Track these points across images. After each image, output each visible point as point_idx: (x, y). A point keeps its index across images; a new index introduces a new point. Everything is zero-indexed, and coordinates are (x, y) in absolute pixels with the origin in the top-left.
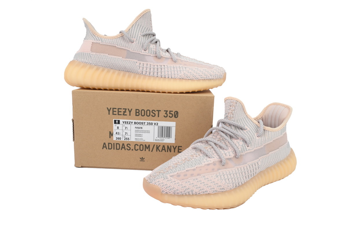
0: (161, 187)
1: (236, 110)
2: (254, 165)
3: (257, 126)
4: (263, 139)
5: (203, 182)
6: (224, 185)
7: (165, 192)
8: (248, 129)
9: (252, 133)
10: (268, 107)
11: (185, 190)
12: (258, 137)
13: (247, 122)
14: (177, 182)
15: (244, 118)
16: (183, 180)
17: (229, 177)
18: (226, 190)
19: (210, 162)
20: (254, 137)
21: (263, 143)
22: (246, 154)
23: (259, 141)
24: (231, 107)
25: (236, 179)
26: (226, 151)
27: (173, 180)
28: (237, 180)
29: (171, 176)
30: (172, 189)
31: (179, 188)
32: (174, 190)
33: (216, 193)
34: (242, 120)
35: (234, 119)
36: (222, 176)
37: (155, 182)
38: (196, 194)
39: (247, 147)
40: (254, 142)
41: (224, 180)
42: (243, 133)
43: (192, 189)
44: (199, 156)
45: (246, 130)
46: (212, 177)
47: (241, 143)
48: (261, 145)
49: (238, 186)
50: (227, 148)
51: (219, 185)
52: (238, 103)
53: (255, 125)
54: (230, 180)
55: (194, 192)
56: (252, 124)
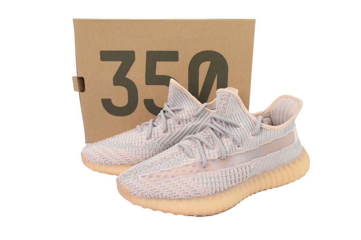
0: (129, 187)
1: (229, 104)
2: (244, 169)
3: (255, 123)
4: (259, 139)
5: (176, 184)
6: (200, 190)
7: (133, 194)
8: (242, 126)
9: (246, 131)
10: (278, 99)
11: (154, 193)
12: (253, 136)
13: (243, 118)
14: (147, 183)
15: (239, 113)
16: (154, 182)
17: (209, 180)
18: (202, 195)
19: (189, 163)
20: (248, 136)
21: (258, 144)
22: (235, 155)
23: (254, 141)
24: (223, 101)
25: (217, 184)
26: (211, 151)
27: (143, 181)
28: (219, 185)
29: (142, 177)
30: (140, 191)
31: (148, 190)
32: (142, 192)
33: (189, 198)
34: (237, 116)
35: (226, 114)
36: (201, 180)
37: (124, 182)
38: (166, 198)
39: (237, 147)
40: (247, 141)
41: (201, 184)
42: (236, 130)
43: (162, 193)
44: (180, 156)
45: (240, 128)
46: (188, 180)
47: (230, 143)
48: (255, 146)
49: (219, 191)
50: (212, 148)
51: (194, 190)
52: (231, 96)
53: (252, 121)
54: (209, 184)
55: (164, 196)
56: (249, 120)
